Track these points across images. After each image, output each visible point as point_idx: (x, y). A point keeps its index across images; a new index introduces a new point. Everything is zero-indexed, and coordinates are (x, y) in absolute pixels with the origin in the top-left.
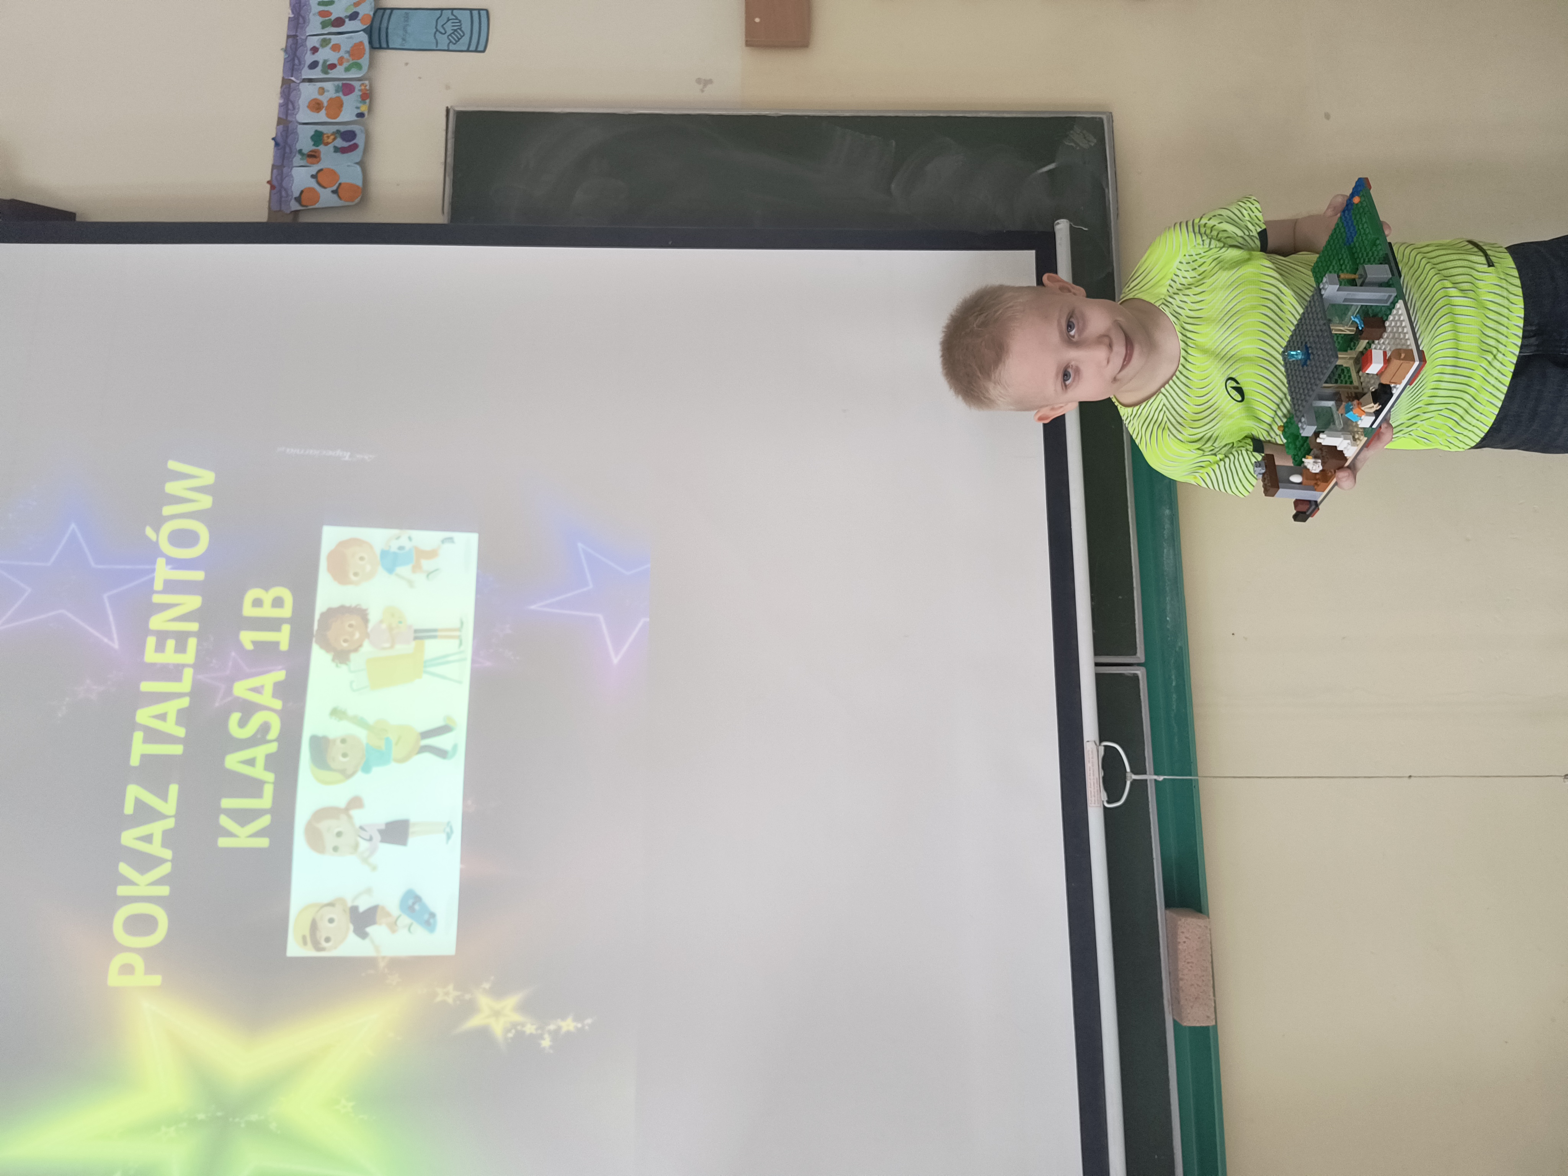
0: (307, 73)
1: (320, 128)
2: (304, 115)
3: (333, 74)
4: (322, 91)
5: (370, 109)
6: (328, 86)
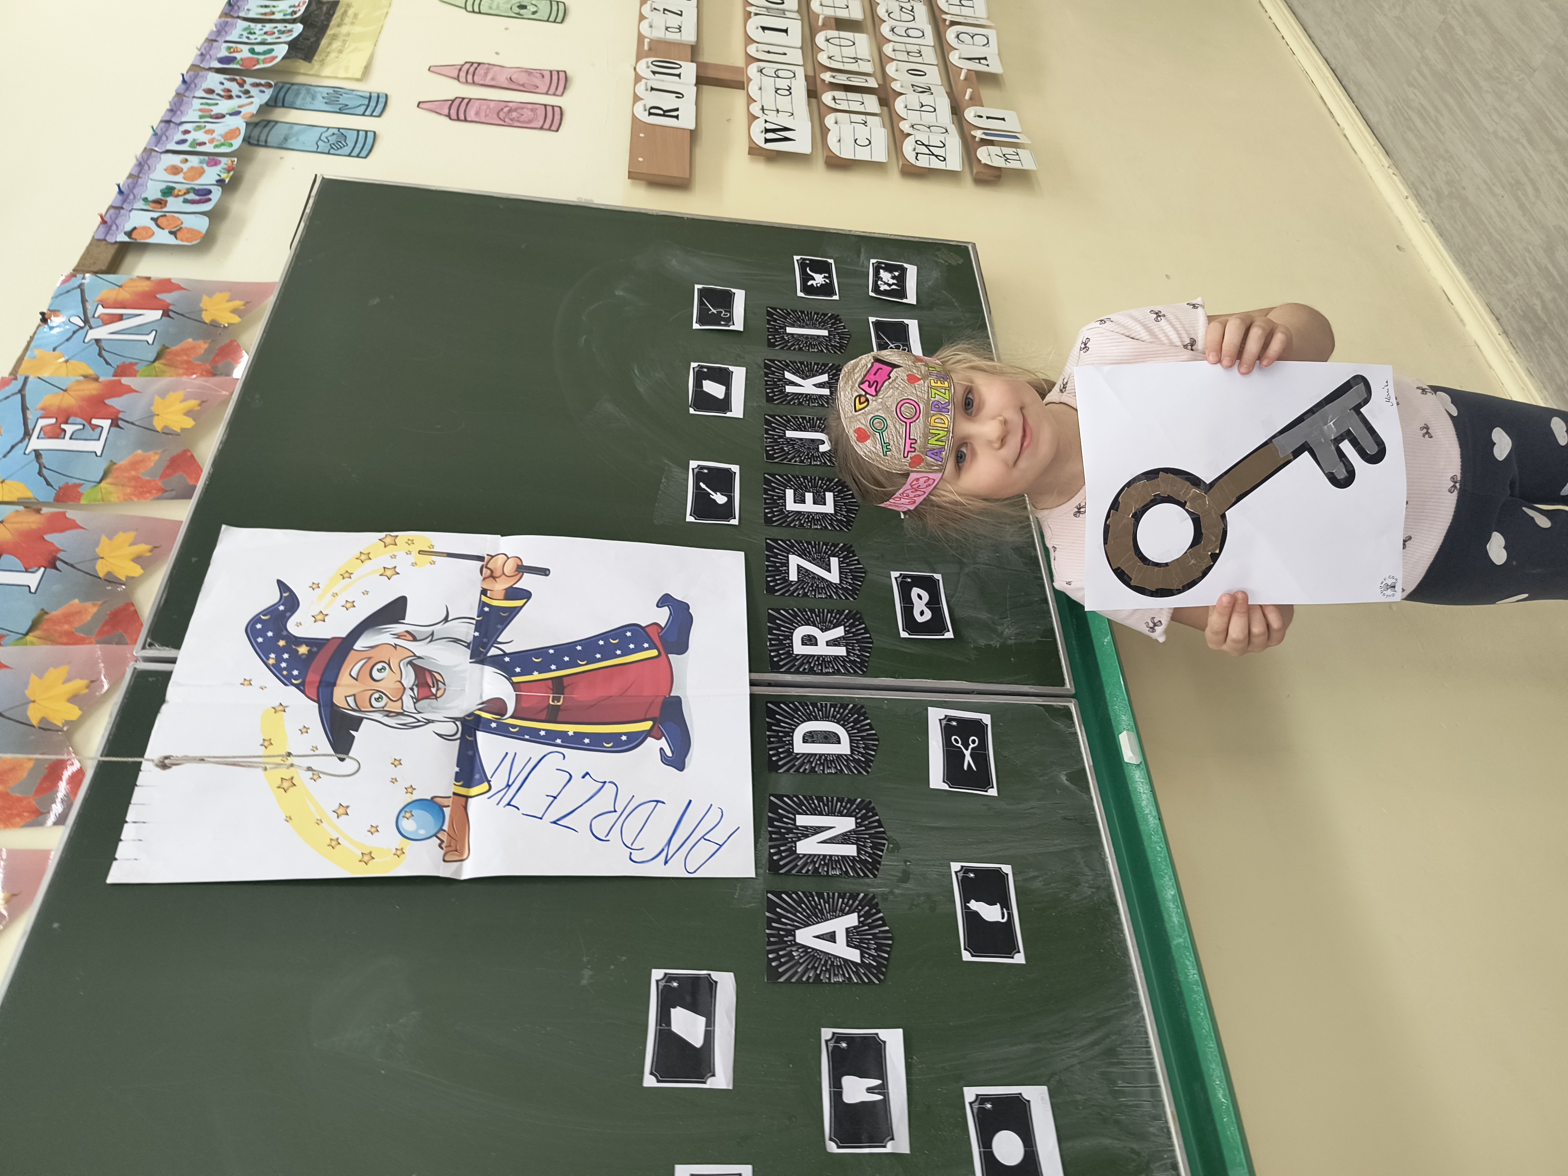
0: (172, 146)
1: (173, 185)
2: (158, 175)
3: (200, 149)
4: (185, 160)
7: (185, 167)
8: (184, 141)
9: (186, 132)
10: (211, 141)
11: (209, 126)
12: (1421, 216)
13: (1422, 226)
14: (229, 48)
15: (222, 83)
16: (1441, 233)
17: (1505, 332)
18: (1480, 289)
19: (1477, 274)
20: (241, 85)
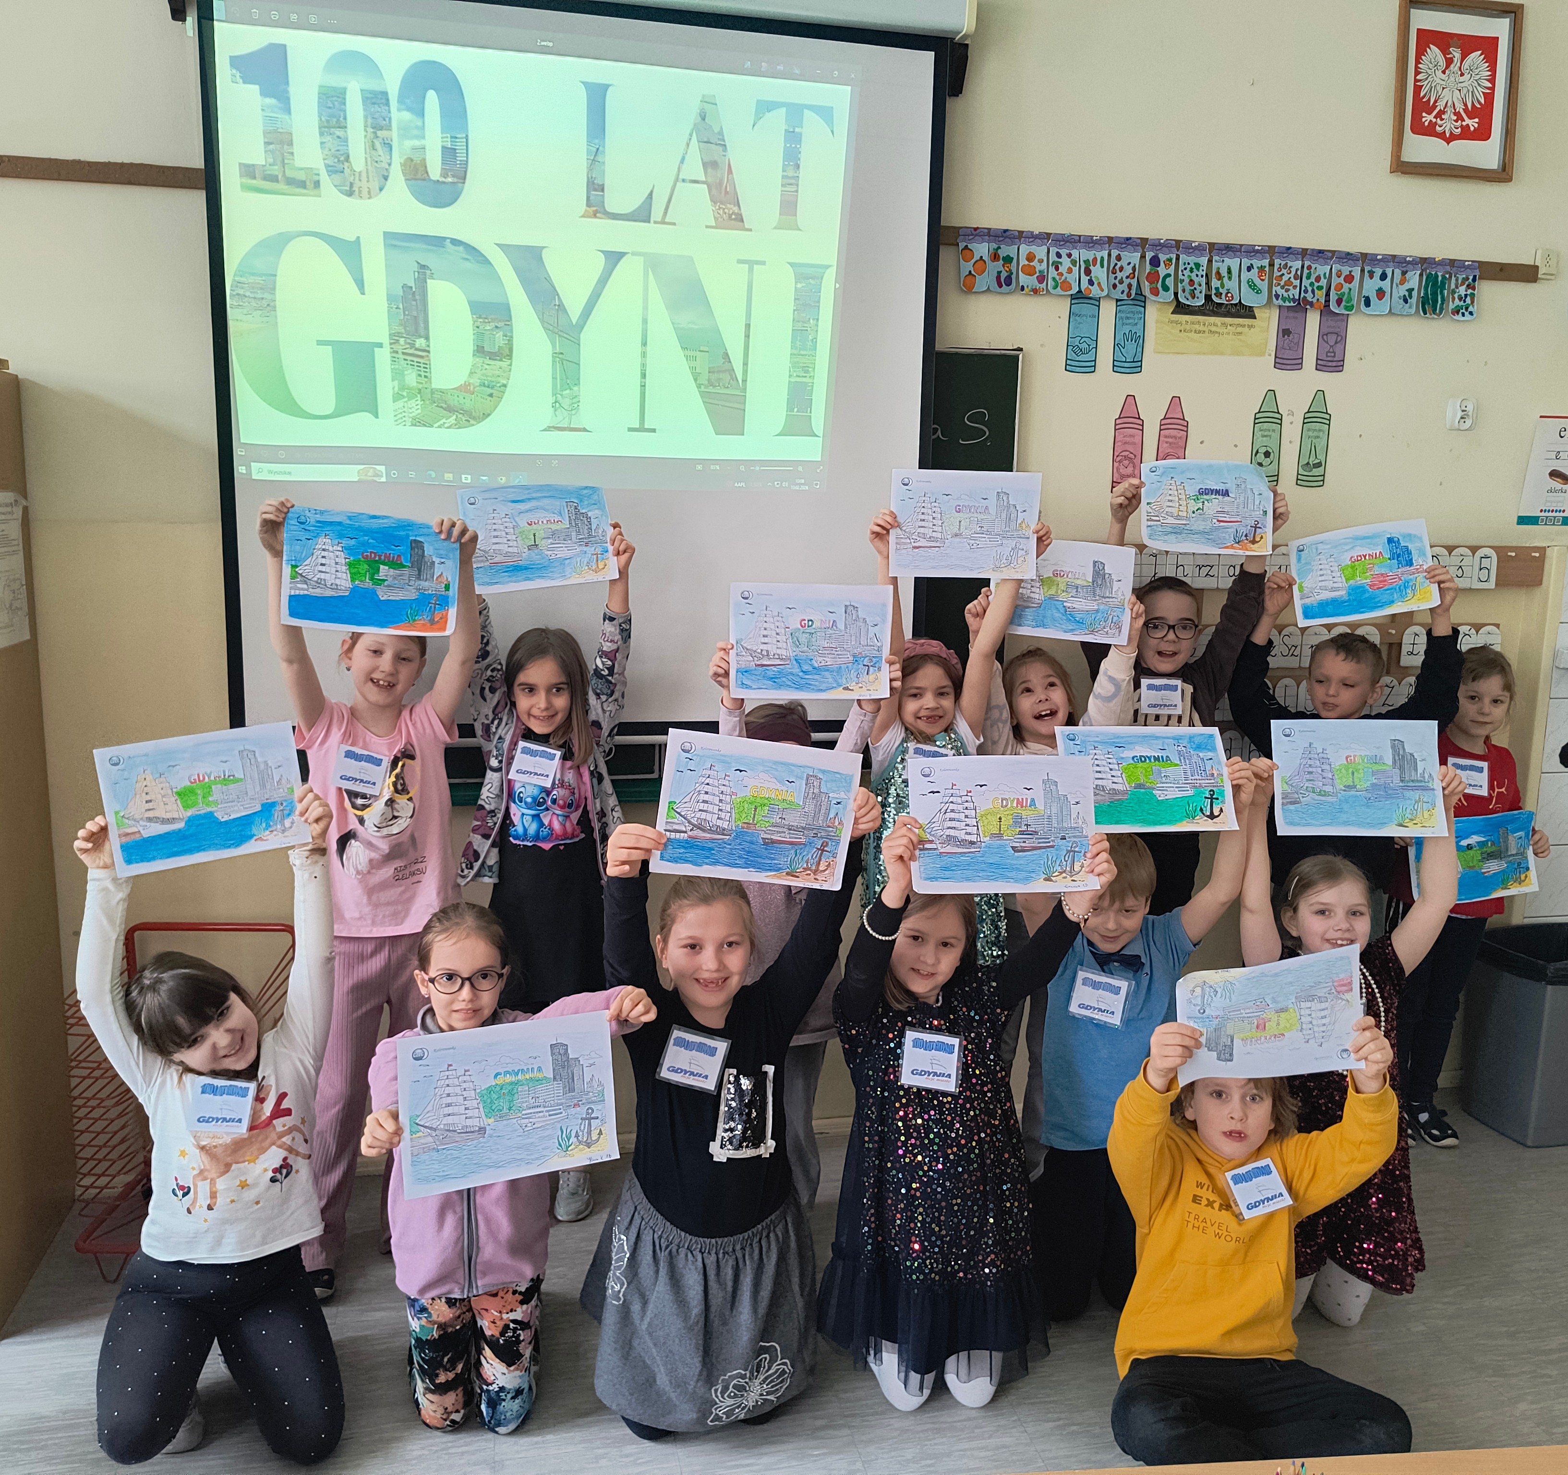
0: (1054, 251)
1: (1015, 261)
2: (1024, 249)
3: (1052, 269)
4: (1040, 261)
5: (1027, 294)
6: (1044, 266)
7: (1035, 263)
8: (1059, 255)
9: (1069, 255)
10: (1061, 274)
11: (1075, 270)
14: (1170, 260)
15: (1129, 264)
20: (1127, 277)
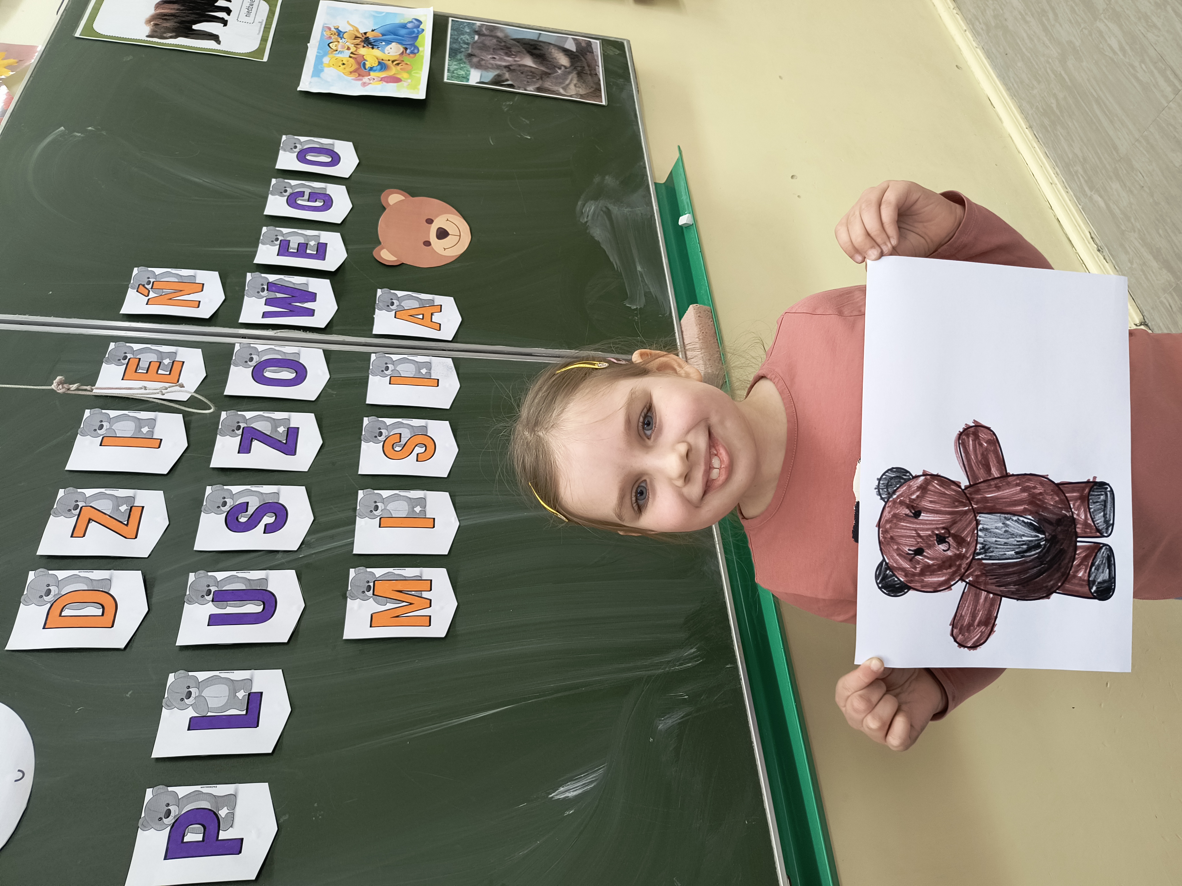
12: (975, 44)
13: (975, 51)
16: (989, 55)
17: (1031, 127)
18: (1015, 95)
19: (1013, 85)
